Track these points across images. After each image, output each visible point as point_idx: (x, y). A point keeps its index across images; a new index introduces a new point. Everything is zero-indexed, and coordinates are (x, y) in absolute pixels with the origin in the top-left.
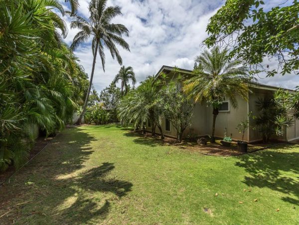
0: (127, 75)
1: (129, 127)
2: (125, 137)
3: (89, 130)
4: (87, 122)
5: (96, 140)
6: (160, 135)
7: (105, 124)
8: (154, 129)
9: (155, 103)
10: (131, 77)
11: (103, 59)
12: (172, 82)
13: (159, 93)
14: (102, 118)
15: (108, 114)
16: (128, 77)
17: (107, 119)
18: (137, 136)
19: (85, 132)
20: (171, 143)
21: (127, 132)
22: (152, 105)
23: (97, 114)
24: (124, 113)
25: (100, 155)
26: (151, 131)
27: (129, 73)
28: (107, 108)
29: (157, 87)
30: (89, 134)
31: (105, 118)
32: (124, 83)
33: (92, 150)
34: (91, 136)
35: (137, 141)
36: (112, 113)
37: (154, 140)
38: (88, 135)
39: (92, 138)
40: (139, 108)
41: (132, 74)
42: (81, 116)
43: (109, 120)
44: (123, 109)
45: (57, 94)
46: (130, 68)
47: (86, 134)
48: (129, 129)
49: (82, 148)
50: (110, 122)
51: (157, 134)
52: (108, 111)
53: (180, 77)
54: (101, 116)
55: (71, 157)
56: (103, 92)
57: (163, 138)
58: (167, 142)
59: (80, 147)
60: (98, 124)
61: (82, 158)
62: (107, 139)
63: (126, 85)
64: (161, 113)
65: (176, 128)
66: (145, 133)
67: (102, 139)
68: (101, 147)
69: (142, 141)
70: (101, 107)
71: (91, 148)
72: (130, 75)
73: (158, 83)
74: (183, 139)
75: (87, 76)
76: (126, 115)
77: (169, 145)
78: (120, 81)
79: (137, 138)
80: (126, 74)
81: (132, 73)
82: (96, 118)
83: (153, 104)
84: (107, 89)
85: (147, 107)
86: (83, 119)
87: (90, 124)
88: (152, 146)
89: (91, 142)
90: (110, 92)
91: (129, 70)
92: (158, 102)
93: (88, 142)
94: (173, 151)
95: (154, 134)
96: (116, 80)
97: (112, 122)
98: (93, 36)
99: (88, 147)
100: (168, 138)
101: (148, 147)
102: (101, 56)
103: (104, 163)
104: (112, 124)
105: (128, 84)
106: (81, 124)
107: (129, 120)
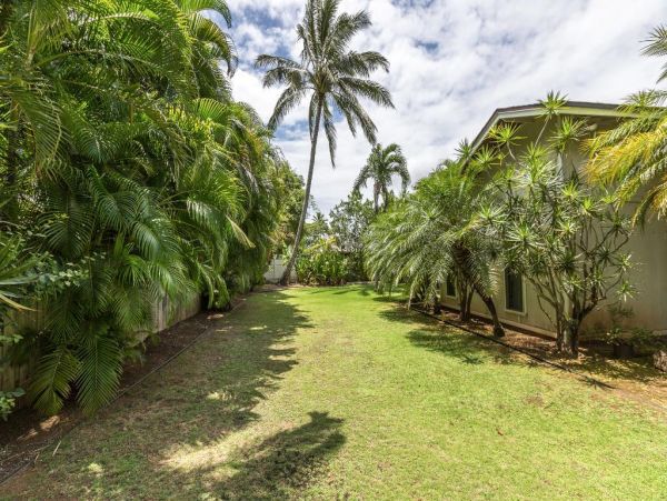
0: (387, 164)
1: (395, 295)
2: (382, 320)
3: (302, 298)
4: (302, 280)
5: (310, 326)
6: (488, 322)
7: (339, 284)
8: (466, 302)
9: (474, 224)
10: (396, 169)
11: (331, 139)
12: (535, 151)
13: (487, 194)
14: (331, 270)
15: (345, 262)
16: (390, 170)
17: (343, 273)
18: (417, 319)
19: (291, 302)
20: (538, 356)
21: (387, 307)
22: (463, 232)
23: (322, 263)
24: (380, 257)
25: (309, 377)
26: (459, 308)
27: (391, 160)
28: (343, 247)
29: (479, 175)
30: (300, 308)
31: (338, 270)
32: (381, 186)
33: (293, 357)
34: (303, 314)
35: (416, 338)
36: (356, 259)
37: (471, 339)
38: (297, 311)
39: (303, 319)
40: (422, 241)
41: (400, 162)
42: (289, 266)
43: (347, 275)
44: (376, 250)
45: (199, 209)
46: (393, 148)
47: (292, 309)
48: (394, 300)
49: (274, 347)
50: (349, 279)
51: (475, 317)
52: (347, 255)
53: (569, 129)
54: (330, 266)
55: (238, 375)
56: (335, 212)
57: (499, 333)
58: (521, 350)
59: (271, 343)
60: (324, 285)
61: (261, 384)
62: (336, 325)
63: (385, 190)
64: (494, 255)
65: (556, 305)
66: (437, 311)
67: (325, 323)
68: (317, 350)
69: (434, 339)
70: (329, 247)
71: (292, 351)
72: (395, 164)
73: (482, 160)
74: (583, 344)
75: (301, 182)
76: (386, 261)
77: (532, 365)
78: (371, 182)
79: (415, 327)
80: (384, 165)
81: (400, 160)
82: (320, 270)
83: (470, 226)
84: (343, 204)
85: (449, 237)
86: (293, 273)
87: (308, 283)
88: (469, 361)
89: (300, 330)
90: (350, 211)
91: (392, 153)
92: (485, 219)
93: (292, 331)
94: (557, 391)
95: (467, 317)
96: (362, 180)
97: (354, 280)
98: (312, 91)
99: (287, 347)
100: (520, 335)
101: (454, 362)
102: (327, 132)
103: (314, 415)
104: (354, 286)
105: (389, 189)
106: (291, 283)
107: (393, 276)
